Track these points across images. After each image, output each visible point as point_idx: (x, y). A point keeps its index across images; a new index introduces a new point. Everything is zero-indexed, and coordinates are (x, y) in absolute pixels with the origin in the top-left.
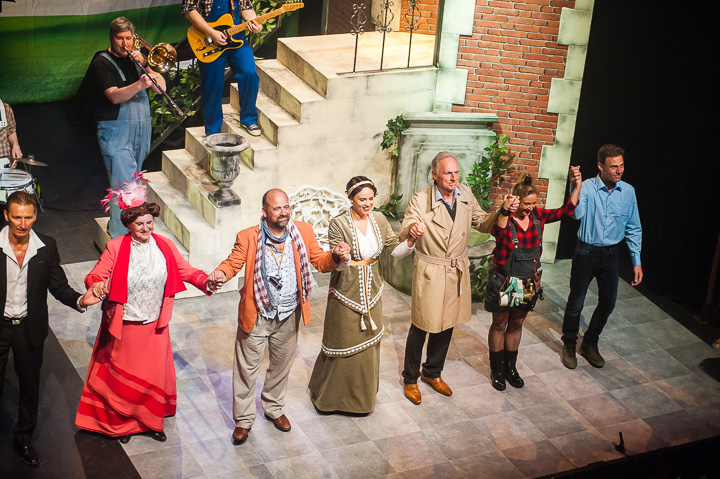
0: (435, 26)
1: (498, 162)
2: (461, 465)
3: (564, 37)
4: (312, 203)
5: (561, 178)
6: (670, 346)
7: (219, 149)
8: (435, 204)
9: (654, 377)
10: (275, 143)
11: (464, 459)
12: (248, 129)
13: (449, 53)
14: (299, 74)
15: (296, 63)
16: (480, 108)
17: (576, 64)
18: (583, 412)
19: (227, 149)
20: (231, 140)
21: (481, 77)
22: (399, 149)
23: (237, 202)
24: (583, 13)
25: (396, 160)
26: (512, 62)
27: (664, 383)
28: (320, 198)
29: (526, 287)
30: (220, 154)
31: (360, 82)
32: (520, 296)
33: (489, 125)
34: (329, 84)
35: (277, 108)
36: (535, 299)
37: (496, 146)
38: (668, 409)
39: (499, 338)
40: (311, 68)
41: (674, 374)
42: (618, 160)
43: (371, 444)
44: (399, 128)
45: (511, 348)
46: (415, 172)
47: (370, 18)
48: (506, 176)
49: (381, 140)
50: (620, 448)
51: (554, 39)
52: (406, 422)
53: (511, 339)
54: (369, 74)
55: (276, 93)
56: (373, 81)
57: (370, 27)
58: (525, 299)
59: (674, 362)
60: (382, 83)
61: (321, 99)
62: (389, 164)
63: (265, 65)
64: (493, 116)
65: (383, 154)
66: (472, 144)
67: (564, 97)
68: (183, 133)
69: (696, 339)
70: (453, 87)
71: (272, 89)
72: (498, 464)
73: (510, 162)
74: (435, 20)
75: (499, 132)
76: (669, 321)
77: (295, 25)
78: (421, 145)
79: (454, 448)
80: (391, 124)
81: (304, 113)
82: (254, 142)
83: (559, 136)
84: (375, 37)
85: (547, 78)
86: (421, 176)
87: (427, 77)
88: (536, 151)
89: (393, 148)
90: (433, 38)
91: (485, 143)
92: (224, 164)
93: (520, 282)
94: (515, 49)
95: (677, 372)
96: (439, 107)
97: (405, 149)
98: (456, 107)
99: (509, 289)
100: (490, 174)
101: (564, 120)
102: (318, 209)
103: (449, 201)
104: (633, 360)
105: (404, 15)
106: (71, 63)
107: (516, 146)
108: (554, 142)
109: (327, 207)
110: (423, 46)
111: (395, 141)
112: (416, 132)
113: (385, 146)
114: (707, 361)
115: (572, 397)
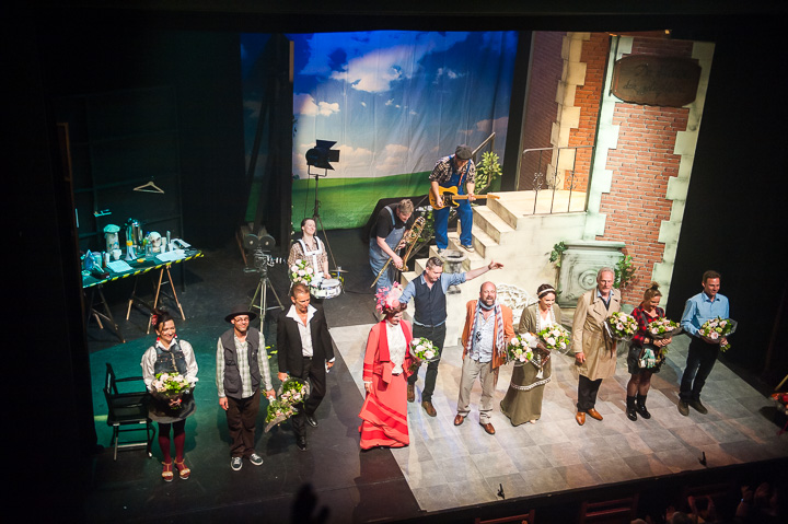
0: (586, 187)
1: (625, 273)
2: (596, 465)
3: (670, 195)
4: (505, 294)
5: (666, 284)
6: (739, 397)
7: (450, 259)
8: (596, 300)
9: (728, 417)
10: (484, 257)
11: (598, 462)
12: (466, 247)
13: (595, 203)
14: (499, 214)
15: (498, 208)
16: (613, 238)
17: (678, 212)
18: (678, 437)
19: (454, 260)
20: (457, 254)
21: (615, 220)
22: (561, 262)
23: (459, 292)
24: (683, 180)
25: (558, 269)
26: (635, 210)
27: (734, 421)
28: (510, 291)
29: (656, 356)
30: (450, 262)
31: (538, 220)
32: (652, 361)
33: (619, 249)
34: (518, 222)
35: (485, 235)
36: (661, 363)
37: (623, 262)
38: (737, 438)
39: (634, 387)
40: (507, 211)
41: (741, 416)
42: (716, 281)
43: (537, 448)
44: (561, 249)
45: (642, 394)
46: (570, 276)
47: (545, 181)
48: (629, 282)
49: (549, 256)
50: (703, 462)
51: (664, 196)
52: (561, 435)
53: (643, 389)
54: (543, 216)
55: (485, 226)
56: (546, 220)
57: (545, 187)
58: (656, 364)
59: (742, 408)
60: (551, 221)
61: (512, 230)
62: (554, 272)
63: (479, 209)
64: (622, 243)
65: (551, 265)
66: (608, 260)
67: (670, 232)
68: (428, 249)
69: (757, 393)
70: (597, 224)
71: (483, 224)
72: (620, 467)
73: (632, 273)
74: (587, 183)
75: (626, 254)
76: (738, 380)
77: (498, 185)
78: (575, 260)
79: (591, 454)
80: (556, 247)
81: (502, 239)
82: (470, 255)
83: (665, 257)
84: (548, 192)
85: (658, 220)
86: (574, 280)
87: (580, 218)
88: (650, 266)
89: (557, 262)
90: (585, 194)
91: (617, 260)
92: (452, 268)
93: (652, 352)
94: (638, 202)
95: (743, 415)
96: (587, 237)
97: (564, 262)
98: (599, 237)
99: (646, 356)
100: (619, 280)
101: (669, 247)
102: (509, 298)
103: (606, 298)
104: (713, 404)
105: (567, 181)
106: (364, 206)
107: (637, 263)
108: (662, 261)
109: (514, 297)
110: (578, 198)
111: (558, 257)
112: (571, 252)
113: (552, 260)
114: (764, 408)
115: (671, 426)
